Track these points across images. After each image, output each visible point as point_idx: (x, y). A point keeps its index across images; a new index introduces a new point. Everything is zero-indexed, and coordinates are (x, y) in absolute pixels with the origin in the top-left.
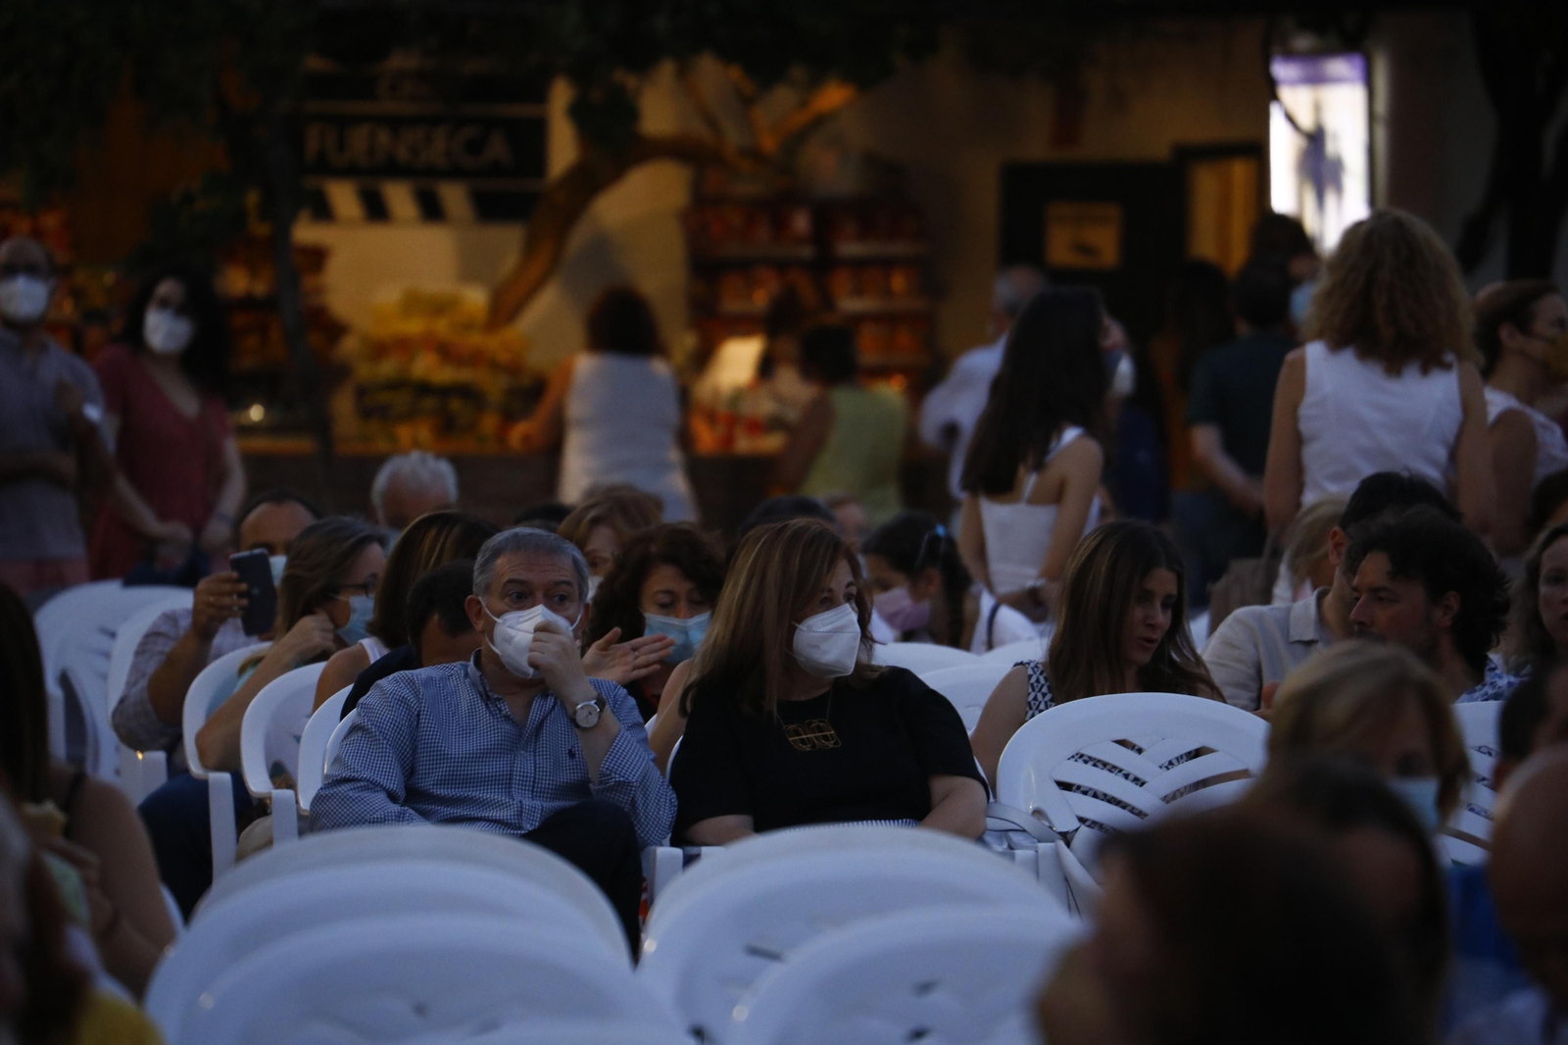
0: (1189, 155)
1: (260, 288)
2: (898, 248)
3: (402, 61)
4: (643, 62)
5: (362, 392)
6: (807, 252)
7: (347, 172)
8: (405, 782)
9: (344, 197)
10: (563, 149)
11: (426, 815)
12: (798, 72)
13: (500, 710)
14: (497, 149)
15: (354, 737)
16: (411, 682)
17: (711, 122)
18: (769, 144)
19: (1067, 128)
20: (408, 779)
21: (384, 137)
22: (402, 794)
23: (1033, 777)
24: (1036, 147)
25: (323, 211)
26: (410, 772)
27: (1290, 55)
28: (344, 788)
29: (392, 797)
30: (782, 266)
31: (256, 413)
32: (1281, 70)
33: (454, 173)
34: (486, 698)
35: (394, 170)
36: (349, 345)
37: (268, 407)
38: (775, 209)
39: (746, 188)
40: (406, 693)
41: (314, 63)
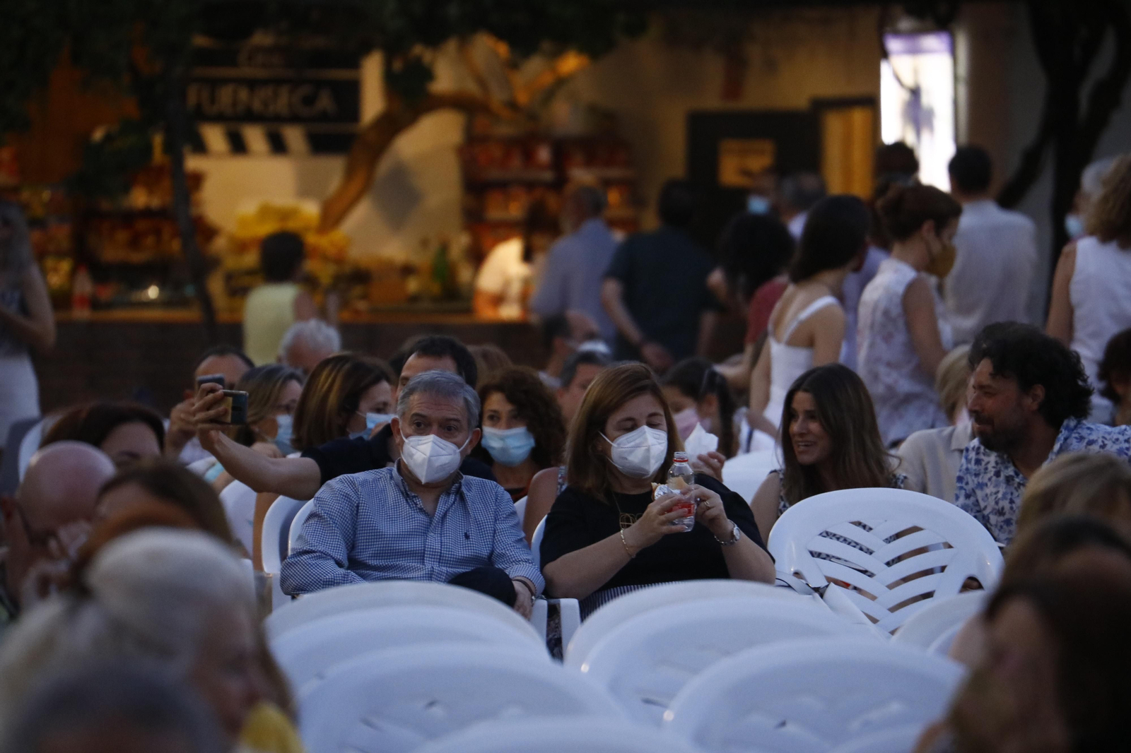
0: (822, 106)
1: (156, 202)
2: (615, 173)
3: (261, 39)
4: (435, 39)
5: (229, 277)
6: (548, 176)
7: (218, 119)
8: (347, 554)
9: (215, 137)
10: (373, 103)
11: (364, 577)
12: (546, 45)
13: (416, 504)
14: (325, 102)
15: (312, 521)
16: (352, 483)
17: (481, 82)
18: (523, 98)
19: (733, 87)
20: (351, 552)
21: (243, 94)
22: (346, 563)
23: (794, 548)
24: (712, 101)
25: (200, 147)
26: (352, 546)
27: (897, 33)
28: (305, 557)
29: (339, 564)
30: (530, 186)
31: (153, 292)
32: (894, 44)
33: (294, 119)
34: (406, 496)
35: (251, 117)
36: (220, 244)
37: (162, 286)
38: (525, 145)
39: (504, 130)
40: (349, 491)
41: (200, 41)
